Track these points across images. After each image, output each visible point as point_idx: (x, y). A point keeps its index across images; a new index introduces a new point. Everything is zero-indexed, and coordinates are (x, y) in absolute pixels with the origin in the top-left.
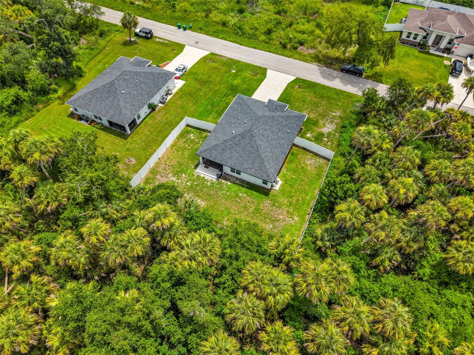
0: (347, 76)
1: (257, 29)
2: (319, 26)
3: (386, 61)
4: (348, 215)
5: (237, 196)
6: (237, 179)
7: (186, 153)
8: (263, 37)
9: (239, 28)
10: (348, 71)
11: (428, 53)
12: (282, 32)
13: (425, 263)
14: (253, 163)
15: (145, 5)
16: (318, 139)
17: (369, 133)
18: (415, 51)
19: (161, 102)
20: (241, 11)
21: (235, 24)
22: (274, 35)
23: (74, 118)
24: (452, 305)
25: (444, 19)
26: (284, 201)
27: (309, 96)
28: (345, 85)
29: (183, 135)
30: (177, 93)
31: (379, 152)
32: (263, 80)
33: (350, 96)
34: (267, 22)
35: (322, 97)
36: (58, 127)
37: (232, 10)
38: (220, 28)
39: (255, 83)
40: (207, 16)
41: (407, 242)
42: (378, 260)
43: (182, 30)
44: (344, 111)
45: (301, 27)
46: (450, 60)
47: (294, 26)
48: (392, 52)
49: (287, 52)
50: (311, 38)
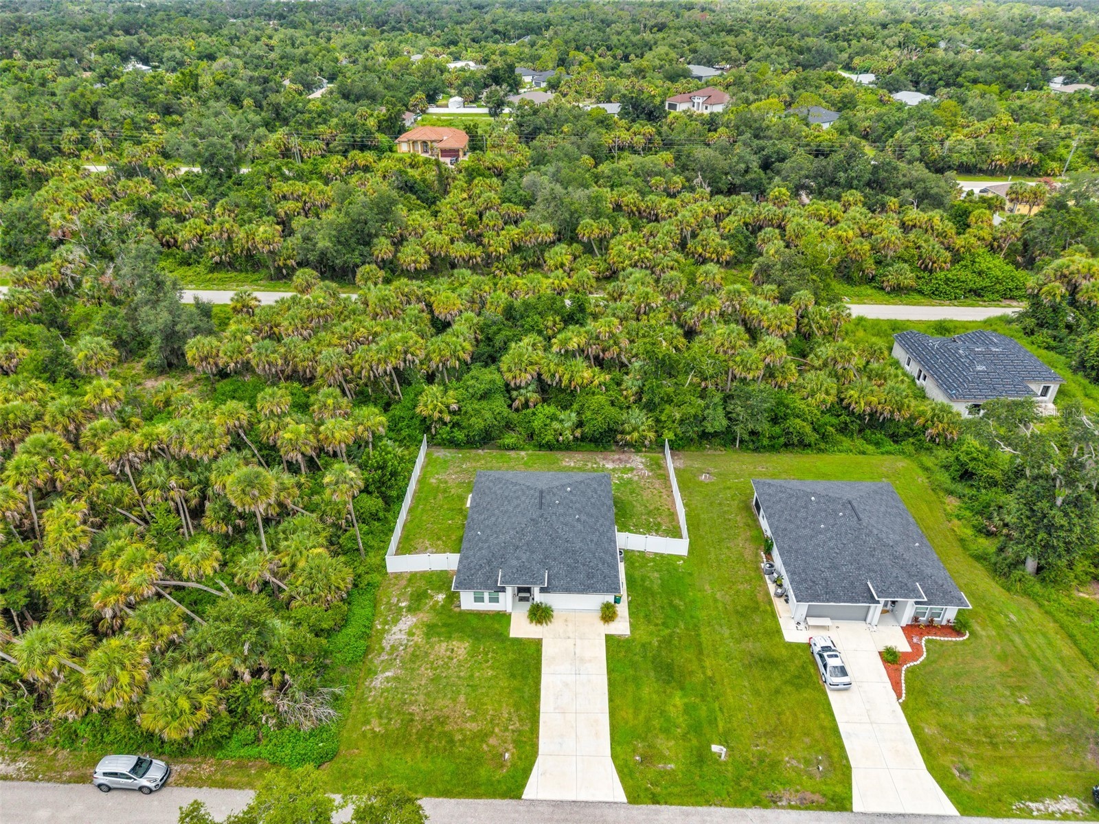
30: (770, 603)
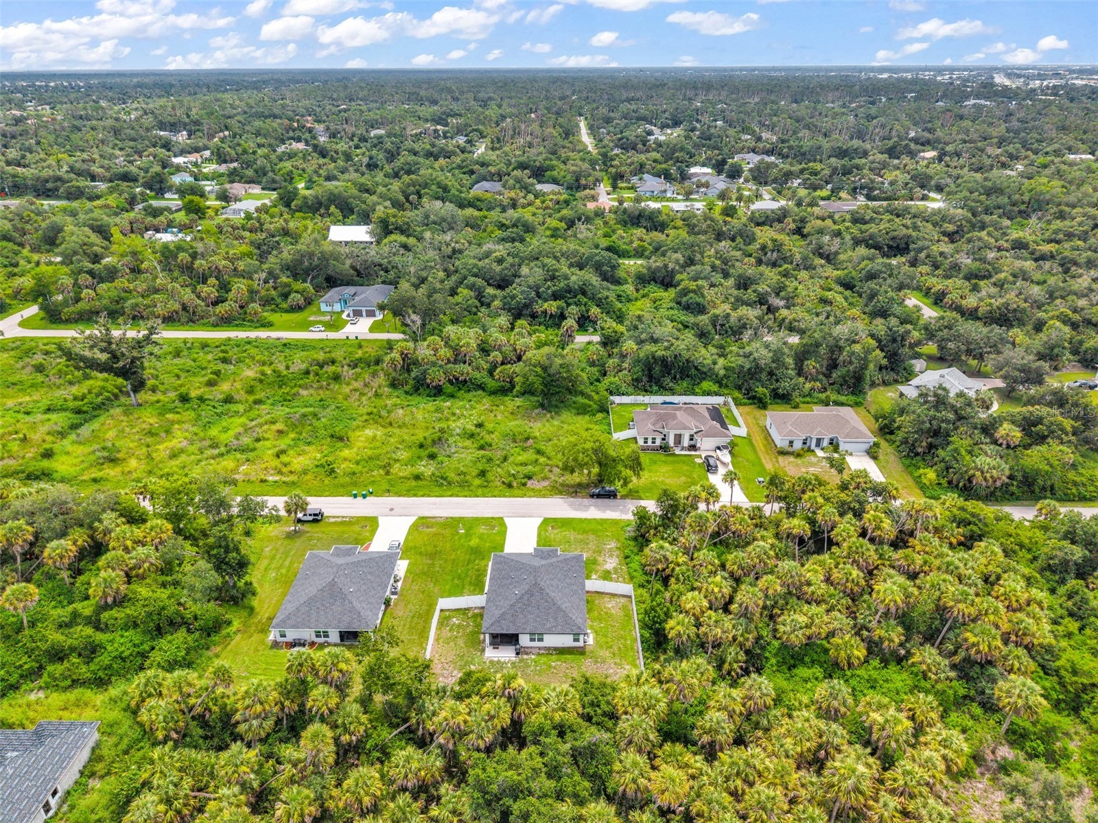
0: (600, 501)
1: (465, 474)
2: (539, 452)
3: (638, 476)
4: (679, 628)
5: (550, 666)
6: (540, 648)
7: (461, 642)
8: (477, 482)
9: (442, 478)
10: (599, 496)
11: (674, 455)
12: (499, 470)
13: (767, 654)
14: (556, 619)
15: (284, 479)
16: (606, 576)
17: (662, 547)
18: (661, 456)
19: (393, 593)
20: (432, 457)
21: (433, 474)
22: (490, 476)
23: (281, 648)
24: (806, 681)
25: (674, 417)
26: (605, 653)
27: (571, 535)
28: (604, 511)
29: (441, 624)
30: (406, 577)
31: (677, 569)
32: (505, 532)
33: (615, 522)
34: (475, 463)
35: (585, 532)
36: (264, 666)
37: (419, 458)
38: (414, 483)
39: (498, 538)
40: (388, 473)
41: (742, 635)
42: (726, 666)
43: (359, 499)
44: (618, 540)
45: (520, 459)
46: (700, 456)
47: (511, 459)
48: (639, 464)
49: (516, 492)
50: (537, 469)
